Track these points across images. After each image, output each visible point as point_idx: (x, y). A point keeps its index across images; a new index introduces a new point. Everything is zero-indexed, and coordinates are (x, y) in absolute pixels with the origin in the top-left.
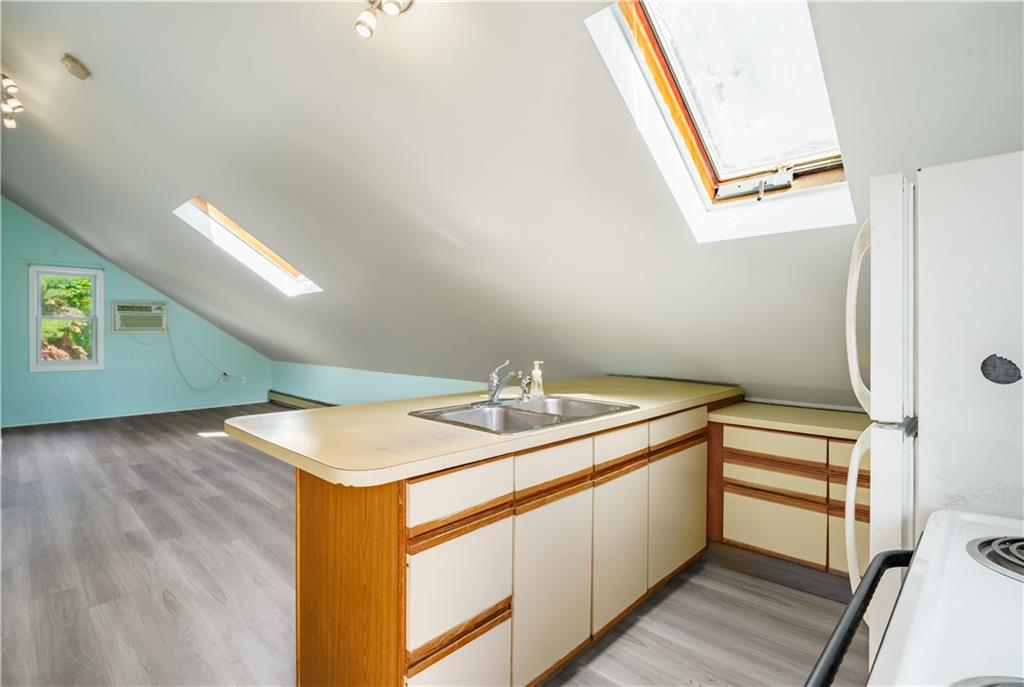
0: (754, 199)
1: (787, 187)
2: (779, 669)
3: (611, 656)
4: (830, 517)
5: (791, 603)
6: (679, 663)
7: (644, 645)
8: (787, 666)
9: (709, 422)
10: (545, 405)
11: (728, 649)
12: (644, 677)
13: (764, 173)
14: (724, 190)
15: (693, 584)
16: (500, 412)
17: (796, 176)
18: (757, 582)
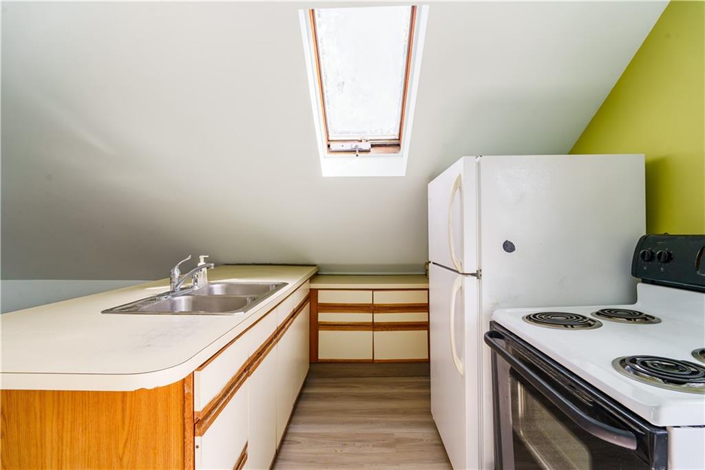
0: (353, 155)
1: (368, 151)
2: (372, 422)
3: (283, 460)
4: (375, 332)
5: (359, 385)
6: (324, 444)
7: (299, 443)
8: (374, 419)
9: (311, 289)
10: (210, 290)
11: (343, 423)
12: (311, 462)
13: (353, 140)
14: (334, 146)
15: (307, 393)
16: (189, 300)
17: (372, 146)
18: (338, 380)
